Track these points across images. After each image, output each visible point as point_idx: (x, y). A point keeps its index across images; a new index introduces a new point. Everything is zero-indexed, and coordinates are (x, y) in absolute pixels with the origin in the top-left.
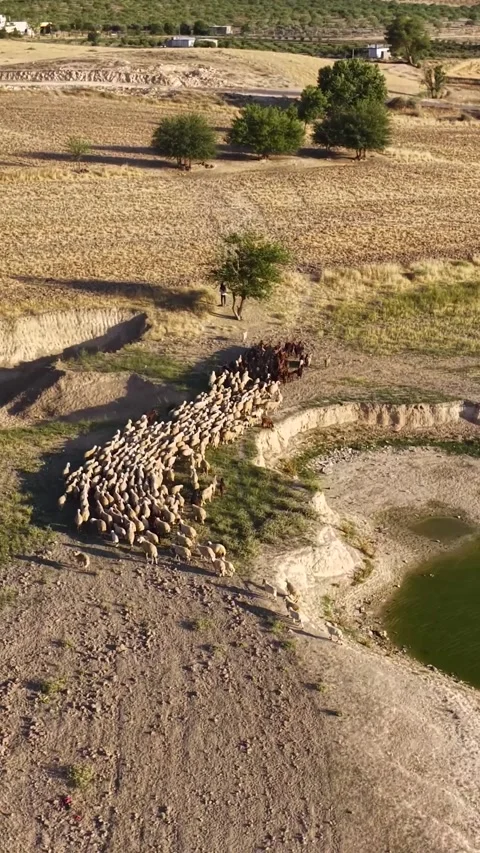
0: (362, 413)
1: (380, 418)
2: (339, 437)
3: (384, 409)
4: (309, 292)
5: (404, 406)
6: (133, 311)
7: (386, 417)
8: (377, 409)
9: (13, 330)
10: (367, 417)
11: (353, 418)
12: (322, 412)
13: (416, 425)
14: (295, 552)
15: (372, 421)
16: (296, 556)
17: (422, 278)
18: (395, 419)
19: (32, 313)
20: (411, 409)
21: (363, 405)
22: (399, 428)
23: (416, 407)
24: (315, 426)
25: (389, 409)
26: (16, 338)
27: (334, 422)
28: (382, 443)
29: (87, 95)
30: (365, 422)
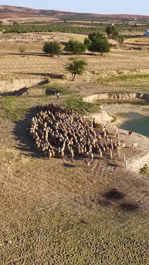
0: (110, 96)
1: (114, 97)
2: (104, 101)
3: (115, 95)
4: (92, 76)
5: (121, 94)
6: (45, 79)
7: (116, 97)
8: (114, 95)
9: (12, 82)
10: (111, 97)
11: (107, 97)
12: (99, 95)
13: (124, 99)
14: (97, 114)
15: (112, 98)
16: (97, 115)
17: (122, 74)
18: (118, 97)
19: (17, 78)
20: (122, 95)
21: (110, 94)
22: (119, 99)
23: (124, 94)
24: (97, 99)
25: (117, 95)
26: (13, 84)
27: (102, 98)
28: (115, 103)
29: (21, 43)
30: (110, 98)
